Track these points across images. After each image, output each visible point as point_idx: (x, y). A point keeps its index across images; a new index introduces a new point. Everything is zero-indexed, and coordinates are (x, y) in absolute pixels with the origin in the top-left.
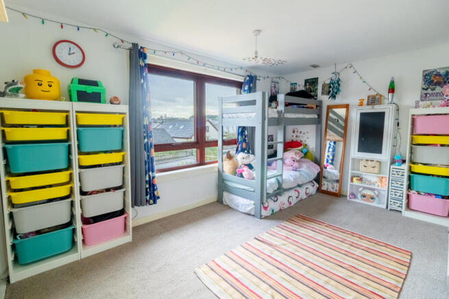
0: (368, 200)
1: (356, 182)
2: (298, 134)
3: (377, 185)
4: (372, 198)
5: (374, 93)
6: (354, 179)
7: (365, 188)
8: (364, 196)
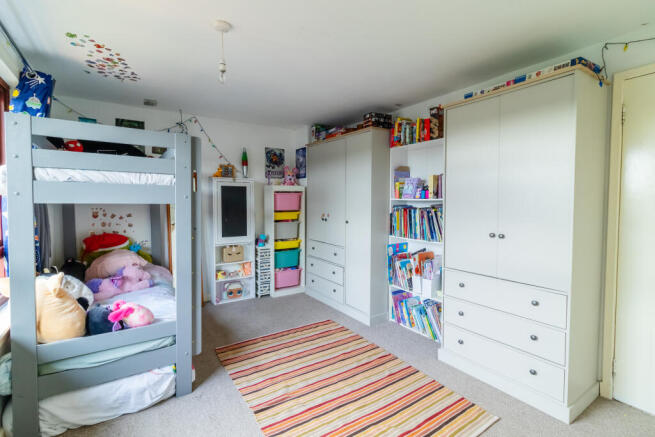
0: (235, 297)
1: (221, 278)
2: (108, 219)
3: (240, 274)
4: (240, 292)
5: (226, 163)
6: (219, 274)
7: (231, 282)
8: (231, 293)
